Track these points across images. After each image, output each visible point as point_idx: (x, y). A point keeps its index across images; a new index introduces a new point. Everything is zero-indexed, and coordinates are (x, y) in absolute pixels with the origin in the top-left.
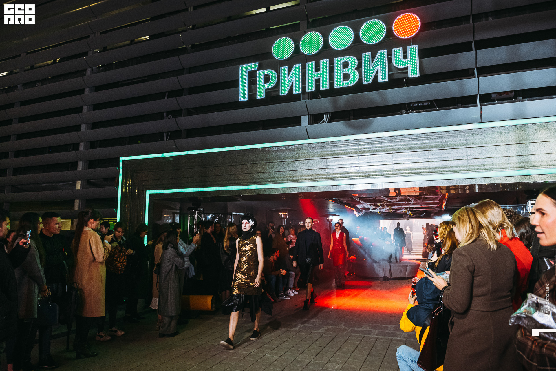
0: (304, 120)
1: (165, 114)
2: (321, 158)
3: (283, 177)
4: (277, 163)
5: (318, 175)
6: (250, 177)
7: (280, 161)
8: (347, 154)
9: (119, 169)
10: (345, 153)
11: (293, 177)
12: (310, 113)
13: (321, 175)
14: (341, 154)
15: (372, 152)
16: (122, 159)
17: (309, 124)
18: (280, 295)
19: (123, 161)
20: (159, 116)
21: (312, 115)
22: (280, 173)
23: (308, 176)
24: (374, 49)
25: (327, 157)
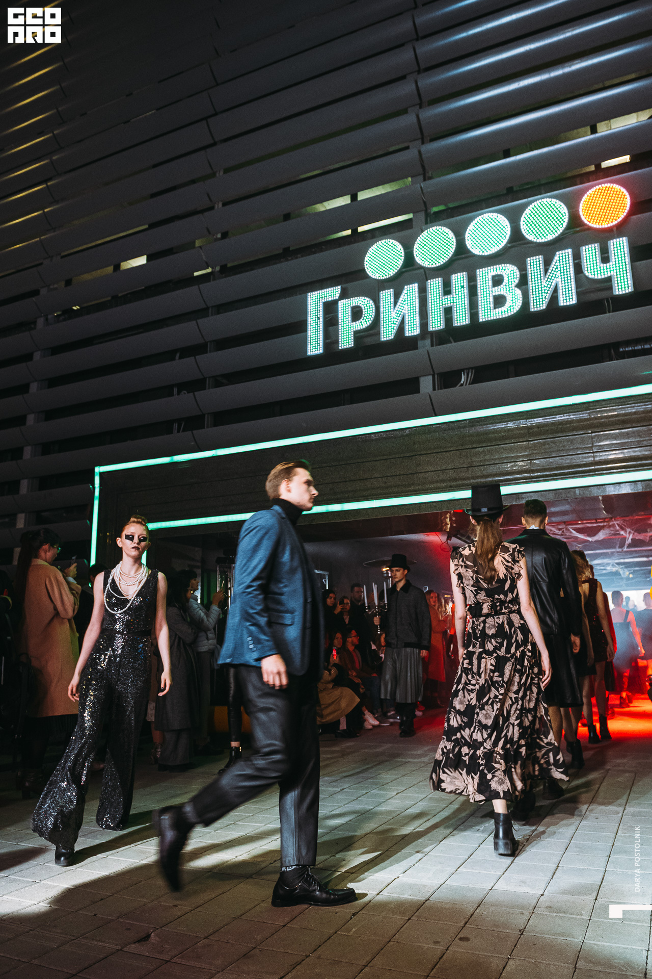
0: (426, 383)
1: (175, 390)
2: (460, 448)
3: (391, 487)
4: (378, 462)
5: (456, 480)
6: (330, 489)
7: (385, 457)
8: (507, 439)
9: (94, 488)
10: (503, 436)
11: (409, 485)
12: (436, 371)
13: (461, 479)
14: (496, 440)
15: (553, 433)
16: (98, 470)
17: (434, 389)
19: (101, 474)
20: (166, 391)
21: (440, 375)
22: (385, 479)
23: (437, 482)
24: (547, 250)
25: (470, 446)
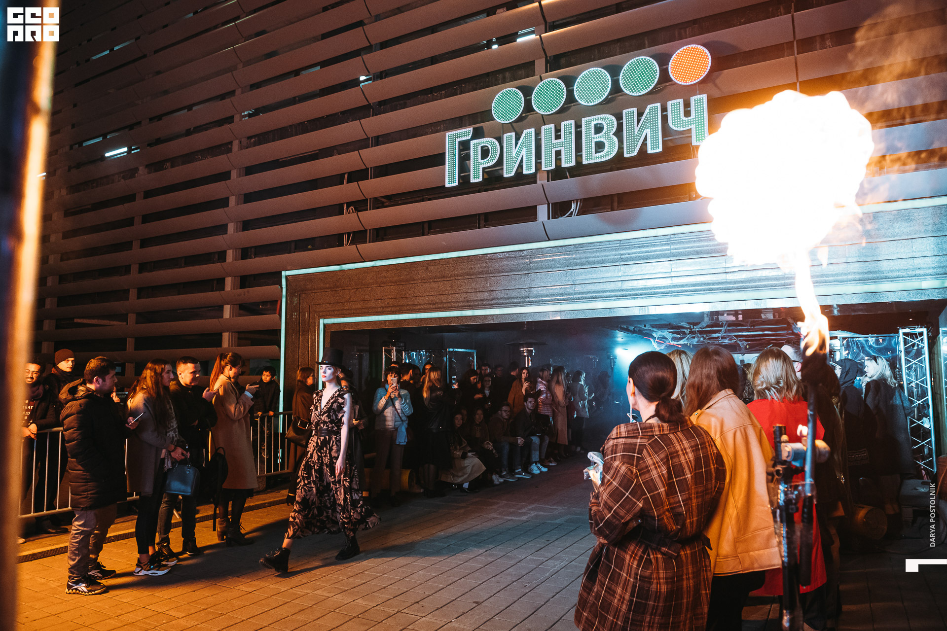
0: (542, 212)
1: (345, 206)
2: (566, 268)
3: (511, 298)
4: (502, 277)
5: (562, 294)
6: (464, 298)
7: (507, 274)
8: (603, 263)
9: (282, 288)
10: (600, 260)
11: (526, 297)
12: (551, 201)
13: (566, 294)
14: (595, 263)
15: (640, 260)
16: (284, 273)
17: (549, 218)
18: (517, 471)
19: (286, 277)
20: (337, 209)
21: (554, 204)
22: (507, 292)
23: (547, 296)
24: (640, 104)
25: (574, 268)
